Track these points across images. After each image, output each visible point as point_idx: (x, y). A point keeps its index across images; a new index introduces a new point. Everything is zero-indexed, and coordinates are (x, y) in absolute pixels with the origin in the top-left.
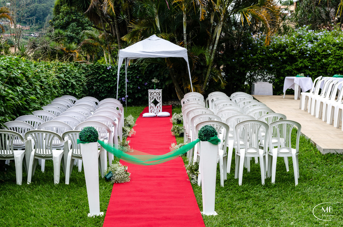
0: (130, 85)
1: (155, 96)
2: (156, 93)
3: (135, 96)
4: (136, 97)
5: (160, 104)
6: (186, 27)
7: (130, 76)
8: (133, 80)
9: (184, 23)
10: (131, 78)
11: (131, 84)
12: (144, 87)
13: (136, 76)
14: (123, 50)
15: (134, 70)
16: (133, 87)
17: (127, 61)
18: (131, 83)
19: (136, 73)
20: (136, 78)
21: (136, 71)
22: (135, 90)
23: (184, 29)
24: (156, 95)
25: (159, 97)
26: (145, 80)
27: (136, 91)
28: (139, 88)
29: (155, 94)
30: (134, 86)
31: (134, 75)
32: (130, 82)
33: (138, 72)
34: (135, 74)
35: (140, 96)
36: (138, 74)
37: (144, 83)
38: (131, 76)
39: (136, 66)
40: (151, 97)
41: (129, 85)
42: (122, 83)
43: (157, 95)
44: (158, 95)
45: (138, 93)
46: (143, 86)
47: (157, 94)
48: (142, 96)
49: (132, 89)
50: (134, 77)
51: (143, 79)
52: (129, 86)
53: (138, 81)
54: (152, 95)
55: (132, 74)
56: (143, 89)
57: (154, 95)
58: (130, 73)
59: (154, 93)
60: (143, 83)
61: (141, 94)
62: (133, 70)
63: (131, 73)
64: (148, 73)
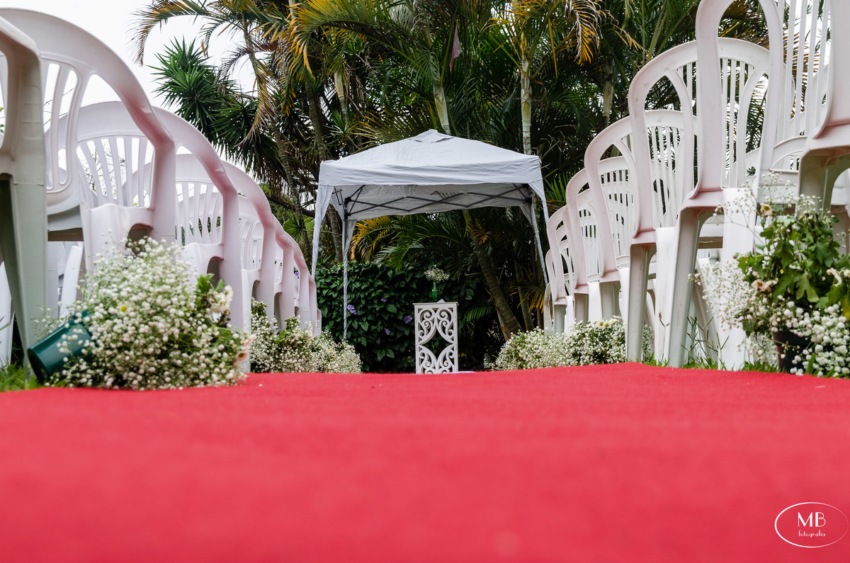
0: (360, 323)
1: (436, 321)
2: (438, 312)
3: (377, 357)
4: (379, 358)
5: (452, 350)
6: (529, 119)
7: (362, 296)
8: (369, 307)
9: (523, 105)
10: (363, 302)
11: (362, 321)
12: (402, 329)
13: (379, 297)
14: (332, 163)
15: (373, 278)
16: (369, 328)
17: (350, 225)
18: (363, 316)
19: (380, 287)
20: (380, 303)
21: (380, 283)
22: (377, 339)
23: (524, 124)
24: (440, 318)
25: (449, 324)
26: (404, 310)
27: (378, 342)
28: (388, 332)
29: (436, 316)
30: (373, 327)
31: (373, 295)
32: (360, 313)
33: (386, 286)
34: (375, 291)
35: (391, 355)
36: (386, 291)
37: (403, 318)
38: (365, 297)
39: (379, 266)
40: (422, 325)
41: (356, 323)
42: (336, 318)
43: (442, 319)
44: (445, 319)
45: (383, 347)
46: (398, 328)
47: (443, 314)
48: (395, 355)
49: (367, 334)
50: (372, 300)
51: (398, 306)
52: (359, 326)
53: (384, 310)
54: (426, 319)
55: (366, 289)
56: (399, 336)
57: (432, 318)
58: (360, 287)
59: (433, 312)
60: (401, 318)
61: (394, 351)
62: (370, 280)
63: (363, 287)
64: (414, 286)
